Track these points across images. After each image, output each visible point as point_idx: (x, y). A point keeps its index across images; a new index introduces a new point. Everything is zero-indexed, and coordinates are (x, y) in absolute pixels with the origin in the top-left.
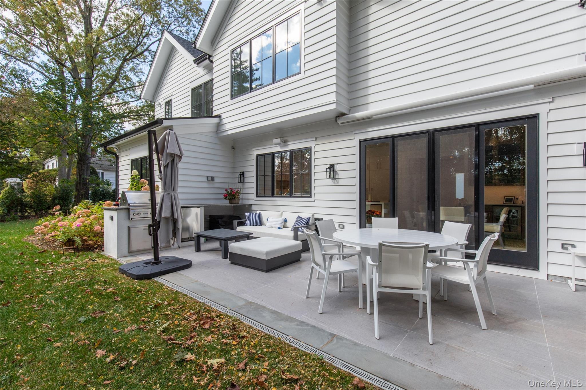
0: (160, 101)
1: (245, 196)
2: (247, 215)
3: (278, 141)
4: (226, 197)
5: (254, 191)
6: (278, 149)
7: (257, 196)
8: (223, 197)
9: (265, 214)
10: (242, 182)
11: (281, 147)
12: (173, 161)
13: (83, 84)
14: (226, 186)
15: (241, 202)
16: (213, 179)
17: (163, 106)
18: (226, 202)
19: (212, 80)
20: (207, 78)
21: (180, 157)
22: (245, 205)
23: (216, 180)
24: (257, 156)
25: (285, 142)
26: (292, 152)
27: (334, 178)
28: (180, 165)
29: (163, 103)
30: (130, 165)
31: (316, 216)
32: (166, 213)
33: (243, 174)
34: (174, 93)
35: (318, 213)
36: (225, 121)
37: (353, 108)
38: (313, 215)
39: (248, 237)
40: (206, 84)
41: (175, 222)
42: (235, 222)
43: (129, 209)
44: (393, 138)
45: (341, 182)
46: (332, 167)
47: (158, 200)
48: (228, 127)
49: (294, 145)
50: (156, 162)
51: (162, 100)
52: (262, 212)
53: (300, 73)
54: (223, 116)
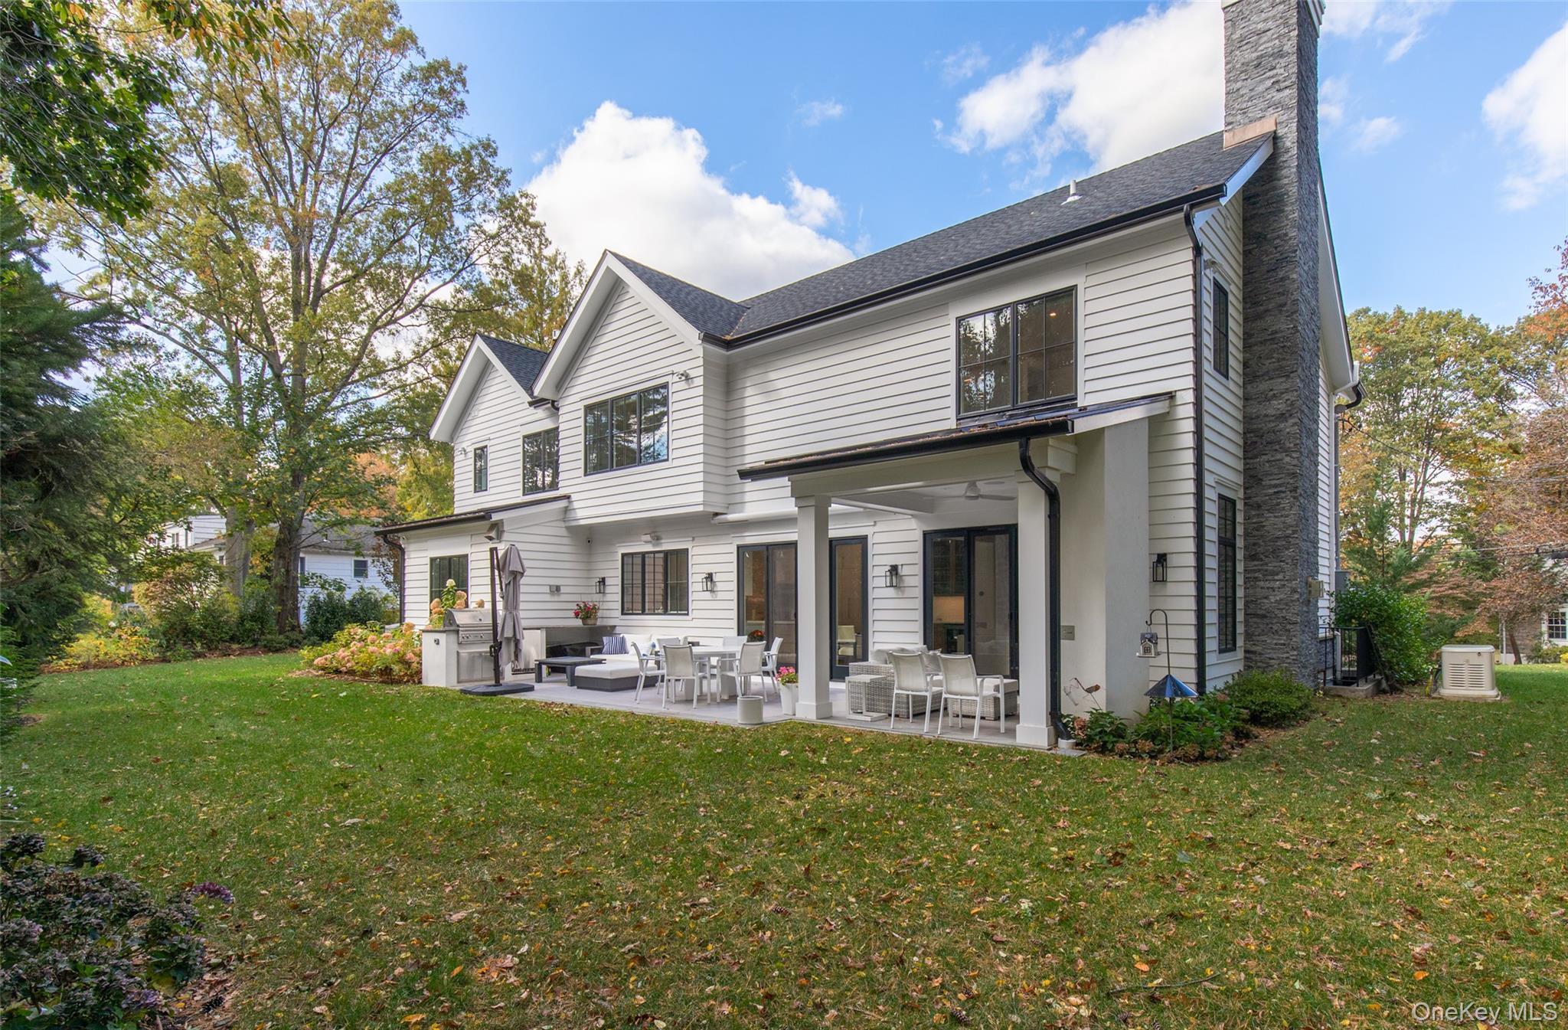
0: (464, 445)
1: (607, 614)
2: (605, 639)
3: (648, 538)
4: (577, 615)
5: (619, 606)
6: (649, 548)
7: (623, 614)
8: (573, 615)
9: (630, 639)
10: (602, 592)
11: (654, 545)
12: (515, 578)
13: (289, 382)
14: (577, 598)
15: (599, 623)
16: (558, 588)
17: (471, 455)
18: (578, 623)
19: (558, 428)
20: (548, 425)
21: (522, 574)
22: (606, 627)
23: (563, 589)
24: (624, 555)
25: (657, 539)
26: (667, 553)
27: (712, 591)
28: (522, 582)
29: (471, 449)
30: (429, 566)
31: (690, 640)
32: (508, 633)
33: (603, 581)
34: (492, 436)
35: (693, 635)
36: (576, 505)
37: (730, 506)
38: (686, 638)
39: (600, 662)
40: (547, 432)
41: (517, 643)
42: (588, 649)
43: (458, 631)
44: (769, 547)
45: (720, 596)
46: (710, 577)
47: (500, 621)
48: (580, 514)
49: (668, 545)
50: (497, 578)
51: (469, 443)
52: (626, 636)
53: (667, 460)
54: (574, 497)
